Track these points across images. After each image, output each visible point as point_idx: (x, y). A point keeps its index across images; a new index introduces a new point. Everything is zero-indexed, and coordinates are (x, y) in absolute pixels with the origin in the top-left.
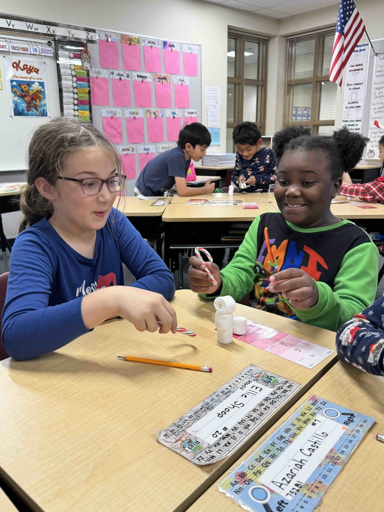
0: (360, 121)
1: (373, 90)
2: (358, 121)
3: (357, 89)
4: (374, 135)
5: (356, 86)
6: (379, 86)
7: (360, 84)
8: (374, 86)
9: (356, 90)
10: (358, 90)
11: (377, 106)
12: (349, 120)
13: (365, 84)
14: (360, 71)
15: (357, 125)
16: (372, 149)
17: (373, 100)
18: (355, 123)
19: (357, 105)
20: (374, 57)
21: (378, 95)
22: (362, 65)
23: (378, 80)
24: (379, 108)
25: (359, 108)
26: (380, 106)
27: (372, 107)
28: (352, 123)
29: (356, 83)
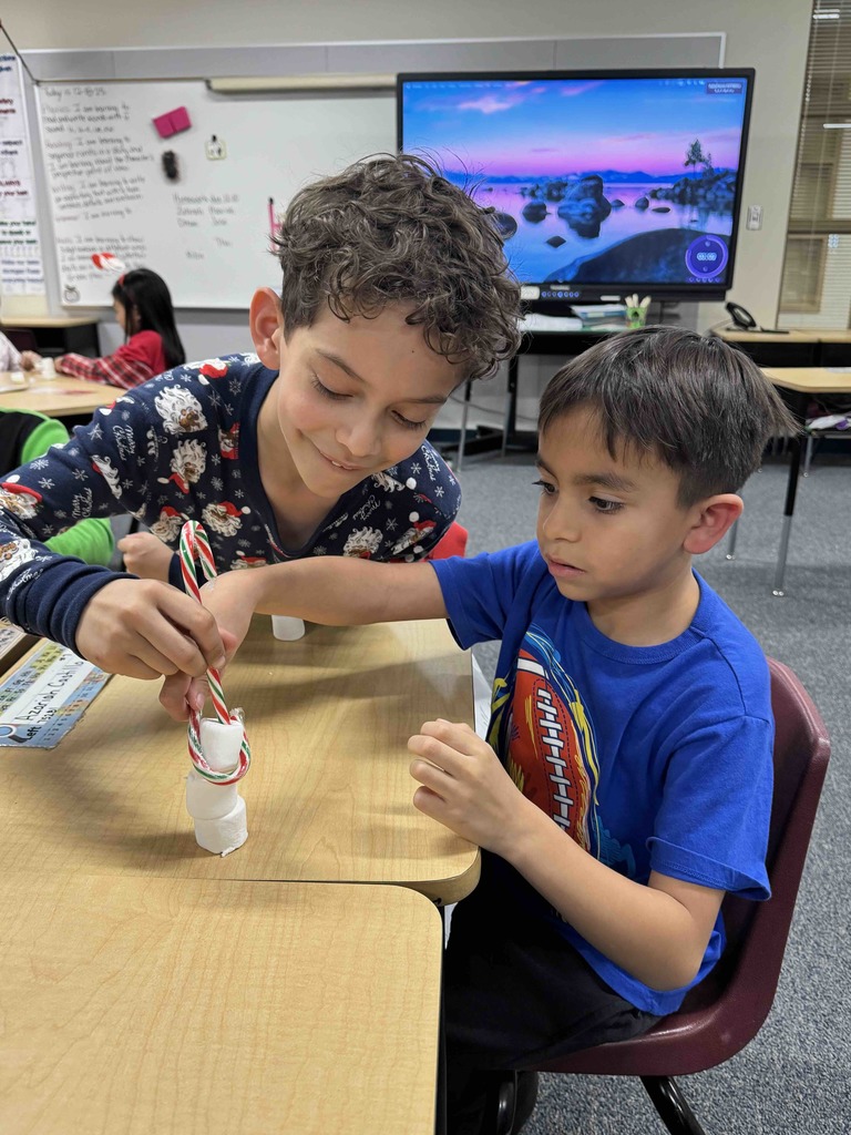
0: (34, 223)
1: (47, 160)
2: (28, 223)
3: (11, 153)
4: (68, 255)
5: (10, 148)
6: (58, 151)
7: (15, 143)
8: (46, 151)
9: (9, 156)
10: (14, 156)
11: (62, 194)
12: (9, 221)
13: (27, 143)
14: (10, 115)
15: (28, 233)
16: (71, 285)
17: (52, 182)
18: (24, 228)
19: (21, 189)
20: (33, 90)
21: (58, 170)
22: (10, 101)
23: (54, 138)
24: (67, 198)
25: (25, 196)
26: (68, 193)
27: (53, 196)
28: (15, 228)
29: (6, 140)
